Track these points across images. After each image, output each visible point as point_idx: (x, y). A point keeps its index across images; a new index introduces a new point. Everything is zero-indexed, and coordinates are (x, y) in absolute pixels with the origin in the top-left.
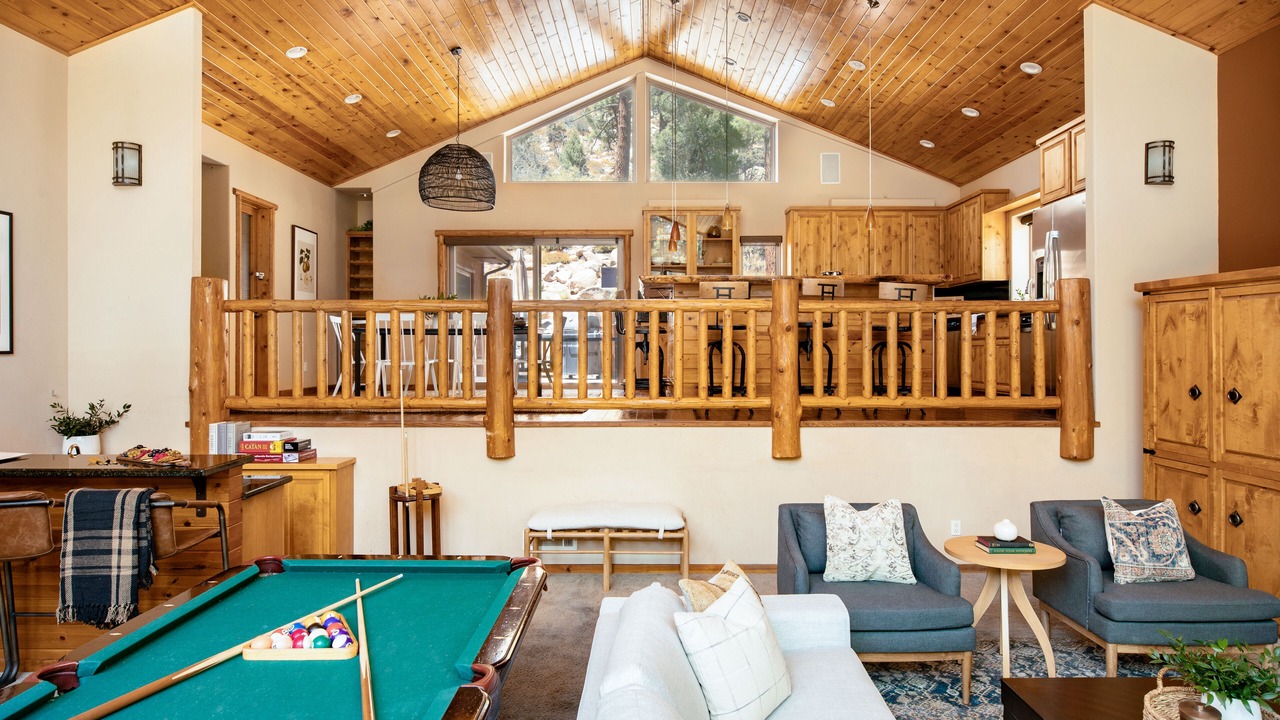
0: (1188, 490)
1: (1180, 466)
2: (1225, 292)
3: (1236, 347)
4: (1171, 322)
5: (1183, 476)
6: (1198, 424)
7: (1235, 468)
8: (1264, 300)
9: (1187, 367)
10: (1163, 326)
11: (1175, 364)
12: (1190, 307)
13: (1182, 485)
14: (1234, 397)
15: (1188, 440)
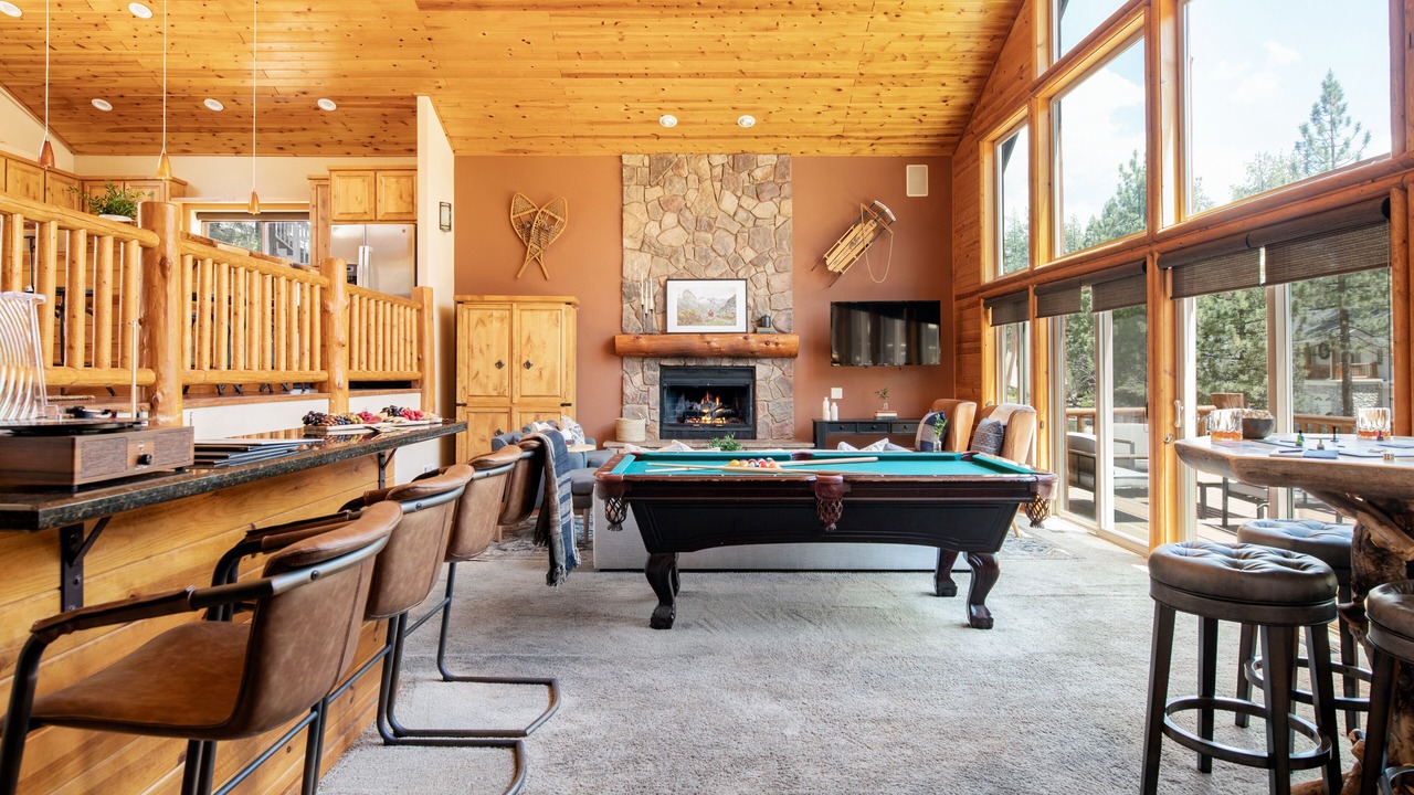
0: (493, 423)
1: (488, 410)
2: (522, 307)
3: (529, 338)
4: (481, 322)
5: (490, 416)
6: (501, 383)
7: (528, 405)
8: (547, 313)
9: (494, 349)
10: (474, 323)
11: (484, 348)
12: (496, 314)
13: (489, 422)
14: (528, 365)
15: (494, 393)
